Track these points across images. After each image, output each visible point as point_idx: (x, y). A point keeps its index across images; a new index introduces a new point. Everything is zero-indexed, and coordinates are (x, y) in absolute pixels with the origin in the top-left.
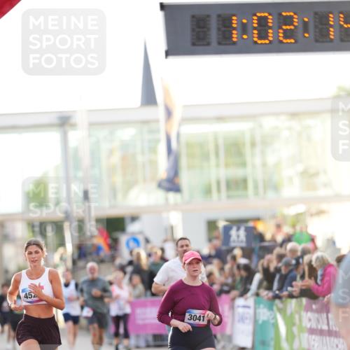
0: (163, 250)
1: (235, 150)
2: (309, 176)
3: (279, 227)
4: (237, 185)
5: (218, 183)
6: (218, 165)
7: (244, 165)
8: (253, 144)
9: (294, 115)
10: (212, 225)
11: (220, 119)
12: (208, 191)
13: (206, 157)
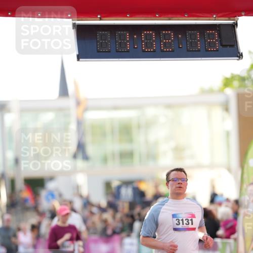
7: (131, 141)
8: (139, 127)
10: (108, 185)
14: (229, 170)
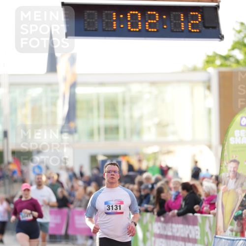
0: (58, 175)
1: (112, 106)
2: (162, 126)
3: (140, 161)
4: (111, 131)
5: (99, 129)
6: (99, 116)
7: (116, 116)
8: (124, 103)
9: (153, 83)
10: (93, 158)
11: (102, 84)
12: (91, 134)
13: (90, 110)
14: (210, 147)
